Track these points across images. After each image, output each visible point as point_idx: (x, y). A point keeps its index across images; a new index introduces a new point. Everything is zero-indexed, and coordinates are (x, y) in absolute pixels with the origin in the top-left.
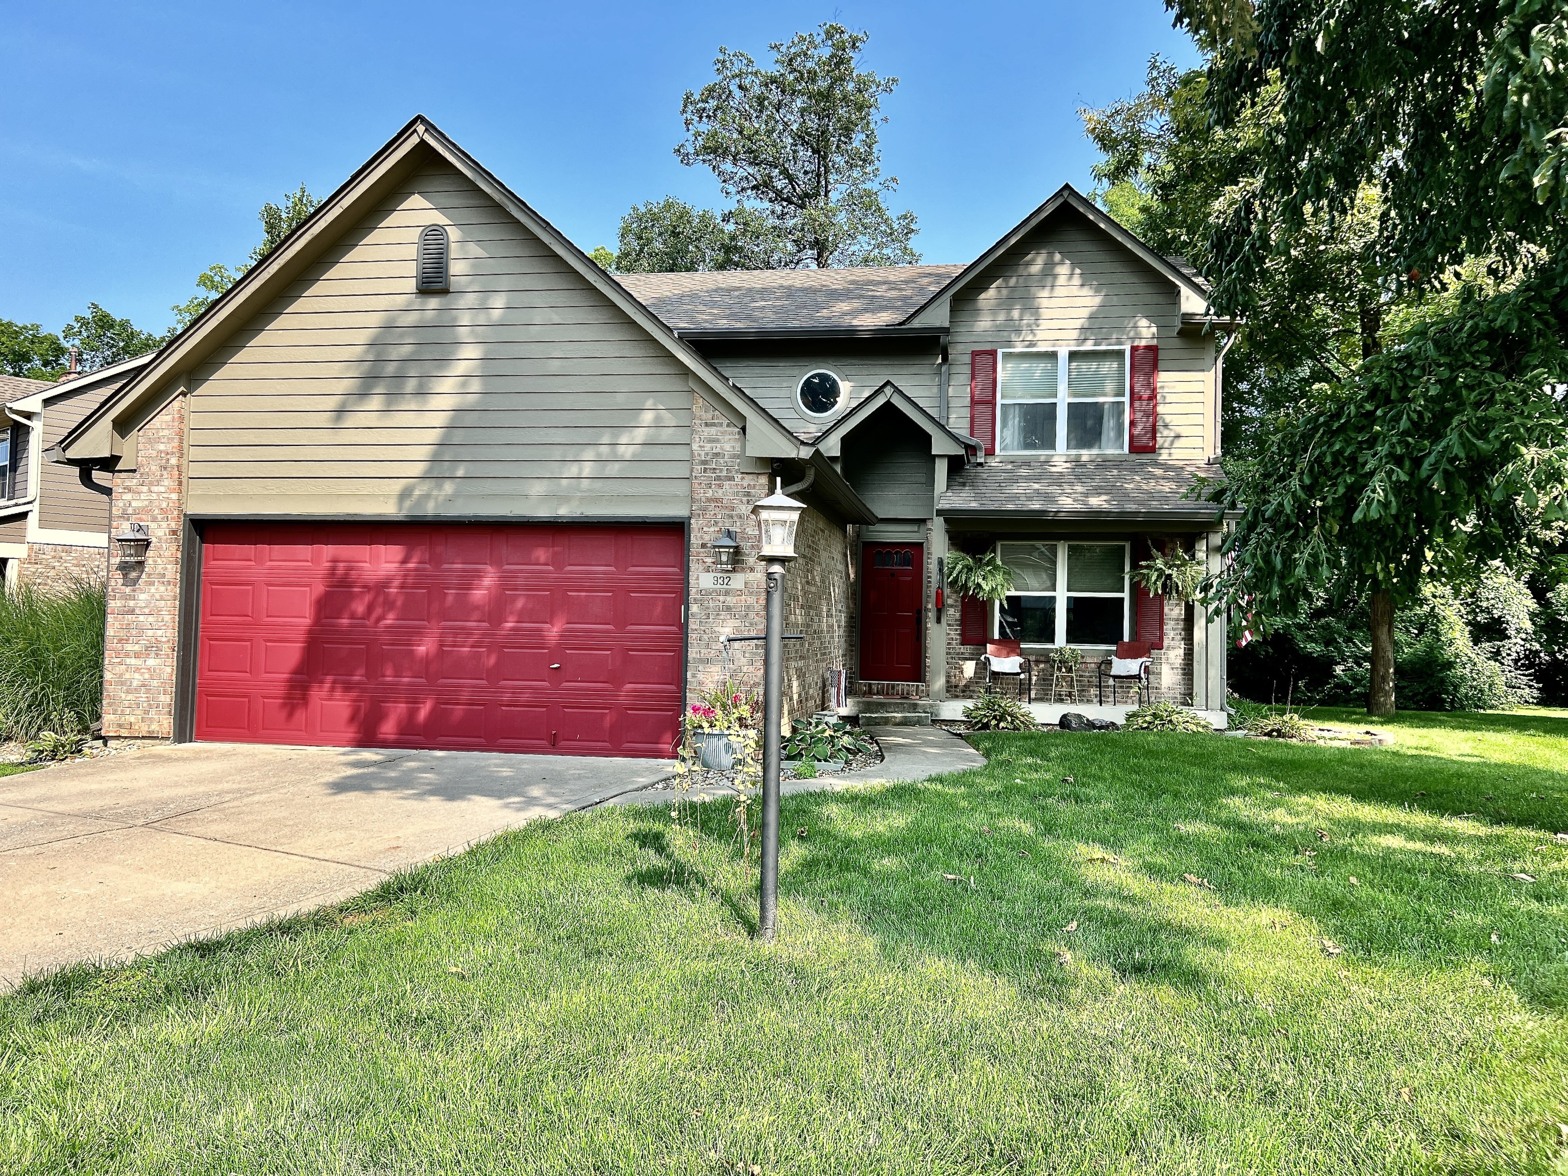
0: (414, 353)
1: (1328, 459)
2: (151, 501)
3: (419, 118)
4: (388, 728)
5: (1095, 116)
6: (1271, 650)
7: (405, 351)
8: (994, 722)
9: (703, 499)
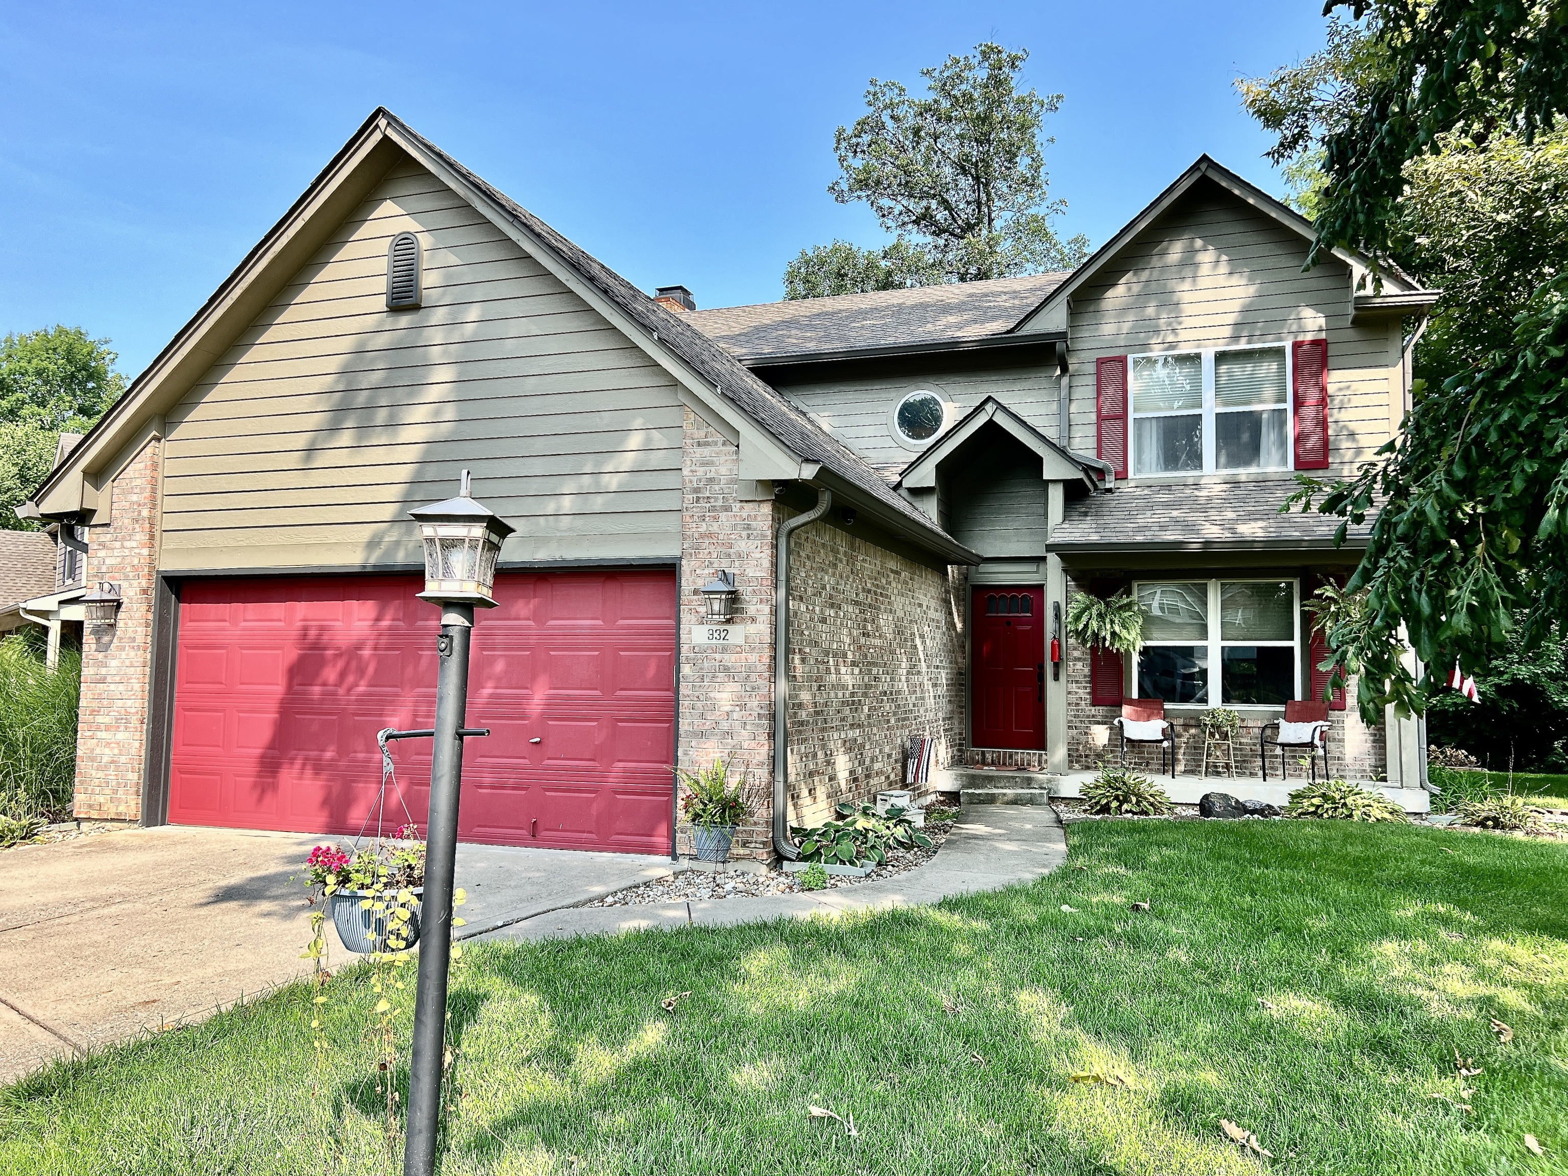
0: (386, 379)
1: (1493, 437)
2: (124, 557)
3: (379, 111)
4: (358, 815)
5: (1257, 89)
6: (1516, 705)
7: (375, 378)
8: (1114, 804)
9: (696, 535)
